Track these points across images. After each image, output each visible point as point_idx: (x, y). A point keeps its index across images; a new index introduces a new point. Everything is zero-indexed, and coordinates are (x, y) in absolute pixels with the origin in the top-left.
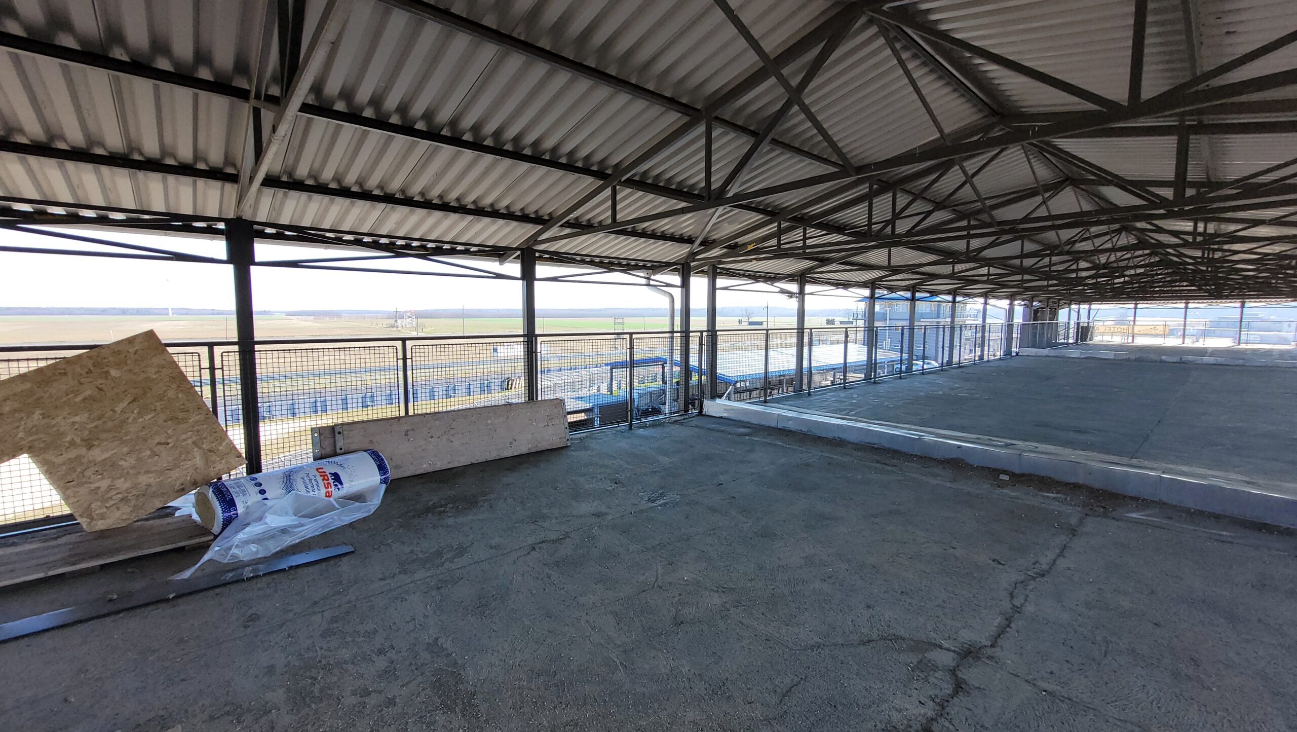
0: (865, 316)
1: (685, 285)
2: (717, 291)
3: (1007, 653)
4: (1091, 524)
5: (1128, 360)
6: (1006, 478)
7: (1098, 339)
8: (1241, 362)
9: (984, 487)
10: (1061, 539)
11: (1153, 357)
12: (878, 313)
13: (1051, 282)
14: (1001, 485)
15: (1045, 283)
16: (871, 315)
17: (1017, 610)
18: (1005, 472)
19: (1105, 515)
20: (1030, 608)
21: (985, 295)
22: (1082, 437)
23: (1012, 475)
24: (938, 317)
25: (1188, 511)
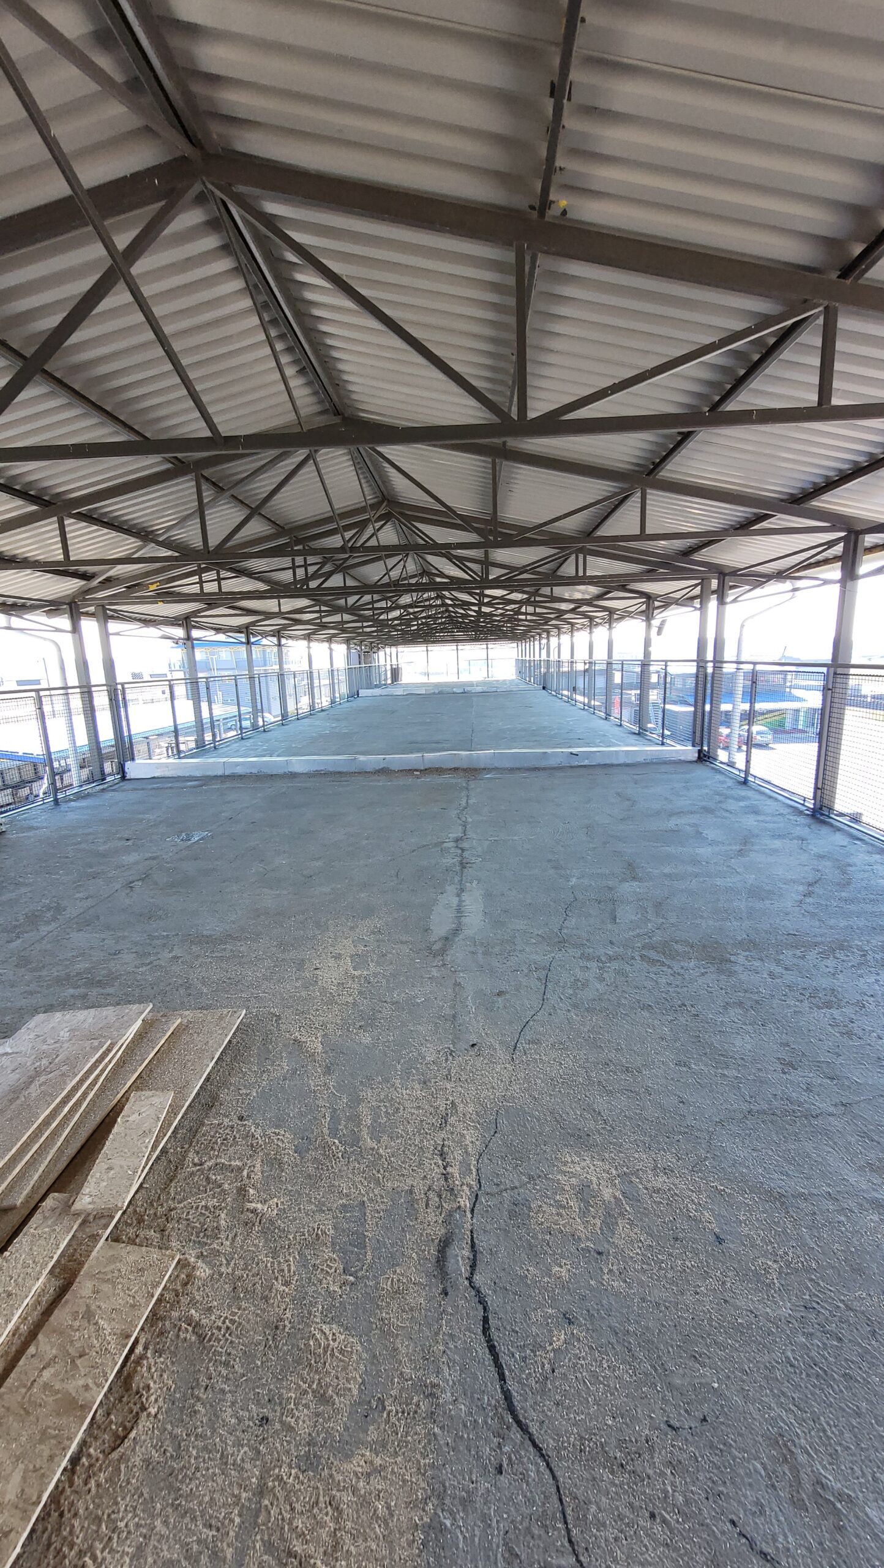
0: (184, 667)
1: (76, 629)
2: (111, 637)
3: (471, 834)
4: (472, 784)
5: (434, 693)
6: (418, 773)
7: (406, 678)
8: (494, 689)
9: (410, 780)
10: (463, 794)
11: (448, 690)
12: (201, 662)
13: (365, 624)
14: (418, 777)
15: (359, 624)
16: (192, 664)
17: (465, 822)
18: (417, 770)
19: (476, 779)
20: (470, 820)
21: (308, 637)
22: (440, 746)
23: (421, 771)
24: (265, 665)
25: (507, 769)
